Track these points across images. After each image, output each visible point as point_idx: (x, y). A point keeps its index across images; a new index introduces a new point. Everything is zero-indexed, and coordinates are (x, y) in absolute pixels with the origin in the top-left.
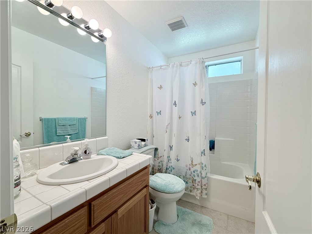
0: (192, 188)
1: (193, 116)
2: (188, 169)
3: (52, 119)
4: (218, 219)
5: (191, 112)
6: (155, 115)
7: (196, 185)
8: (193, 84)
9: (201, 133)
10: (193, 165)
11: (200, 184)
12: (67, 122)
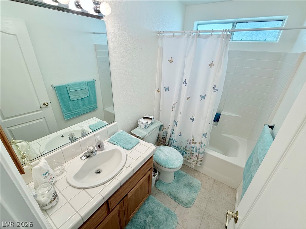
0: (190, 158)
1: (201, 100)
2: (189, 143)
3: (62, 86)
4: (206, 182)
5: (201, 96)
6: (162, 90)
7: (193, 157)
8: (209, 64)
9: (206, 118)
10: (193, 143)
11: (196, 157)
12: (77, 87)
